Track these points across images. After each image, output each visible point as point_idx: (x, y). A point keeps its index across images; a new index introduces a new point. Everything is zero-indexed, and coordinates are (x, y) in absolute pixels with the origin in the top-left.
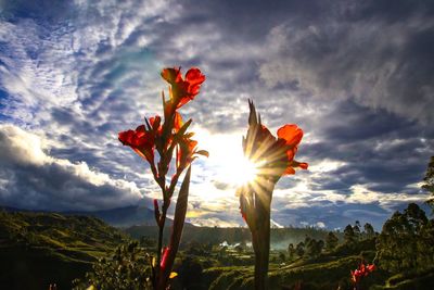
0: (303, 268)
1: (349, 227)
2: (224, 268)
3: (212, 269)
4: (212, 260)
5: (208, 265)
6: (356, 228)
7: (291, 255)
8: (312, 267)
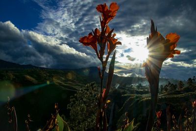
0: (167, 96)
1: (190, 79)
2: (131, 95)
3: (126, 95)
4: (126, 91)
5: (124, 93)
6: (194, 79)
7: (162, 90)
8: (171, 96)
